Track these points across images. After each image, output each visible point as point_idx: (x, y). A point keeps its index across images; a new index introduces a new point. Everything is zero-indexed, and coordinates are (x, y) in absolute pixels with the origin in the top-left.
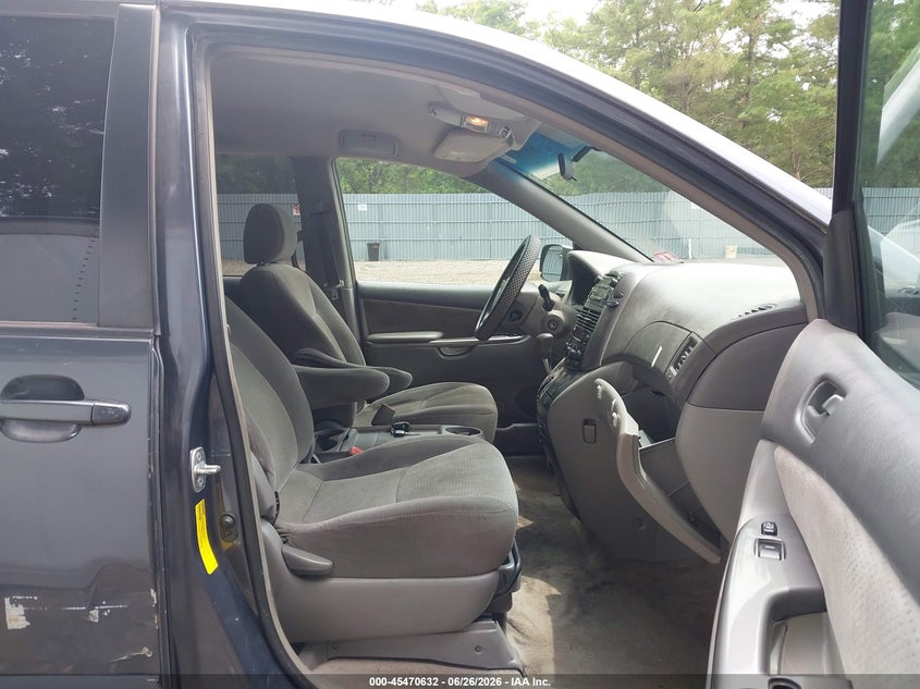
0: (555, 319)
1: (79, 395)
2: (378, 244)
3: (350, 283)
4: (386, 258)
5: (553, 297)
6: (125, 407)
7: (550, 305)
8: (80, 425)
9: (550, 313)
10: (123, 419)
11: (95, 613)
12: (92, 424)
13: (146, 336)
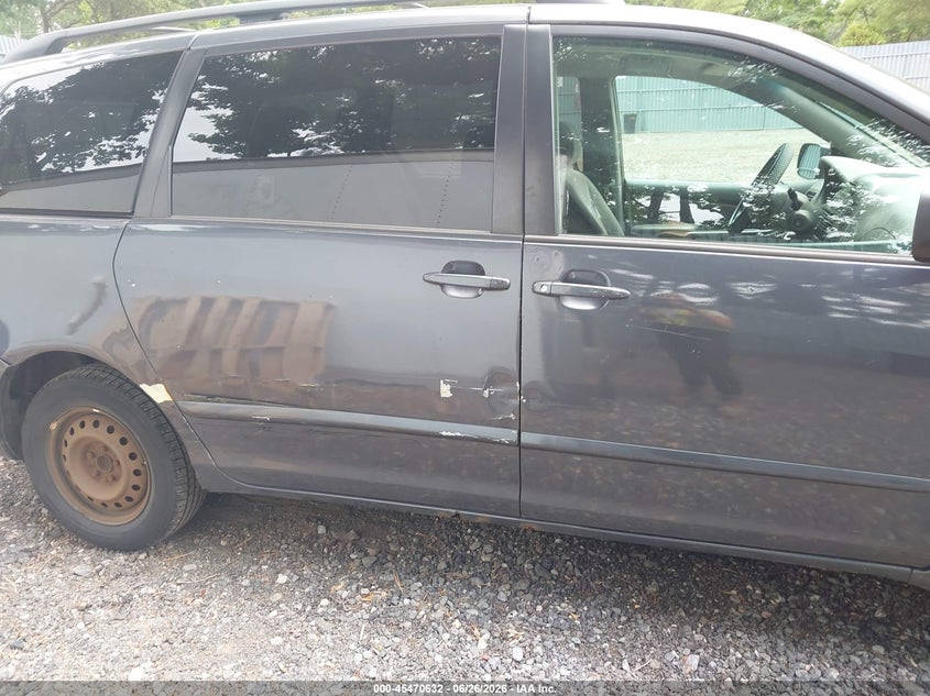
0: (801, 218)
1: (483, 273)
2: (635, 116)
3: (620, 181)
4: (643, 130)
5: (801, 197)
6: (508, 281)
7: (798, 205)
8: (484, 289)
9: (797, 212)
10: (505, 287)
11: (486, 392)
12: (491, 289)
13: (518, 239)
